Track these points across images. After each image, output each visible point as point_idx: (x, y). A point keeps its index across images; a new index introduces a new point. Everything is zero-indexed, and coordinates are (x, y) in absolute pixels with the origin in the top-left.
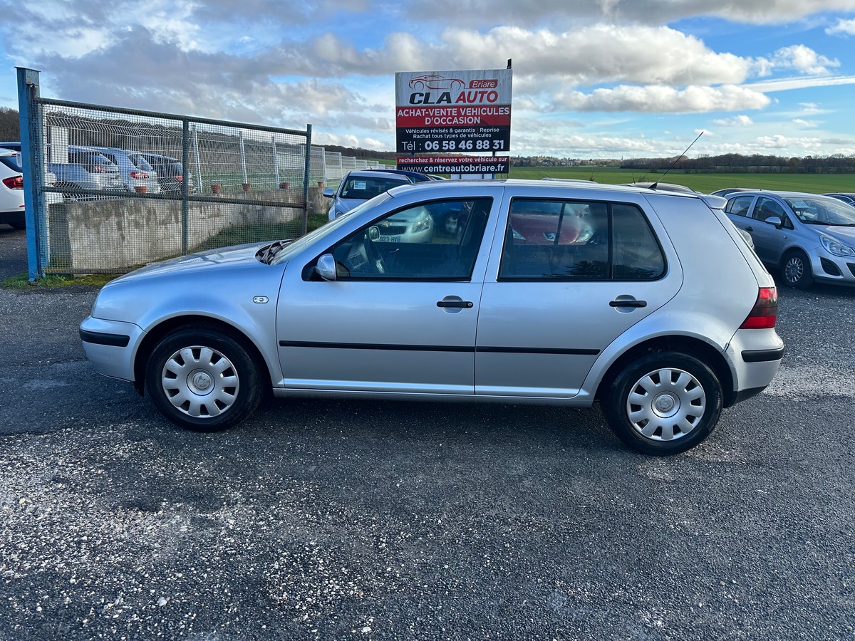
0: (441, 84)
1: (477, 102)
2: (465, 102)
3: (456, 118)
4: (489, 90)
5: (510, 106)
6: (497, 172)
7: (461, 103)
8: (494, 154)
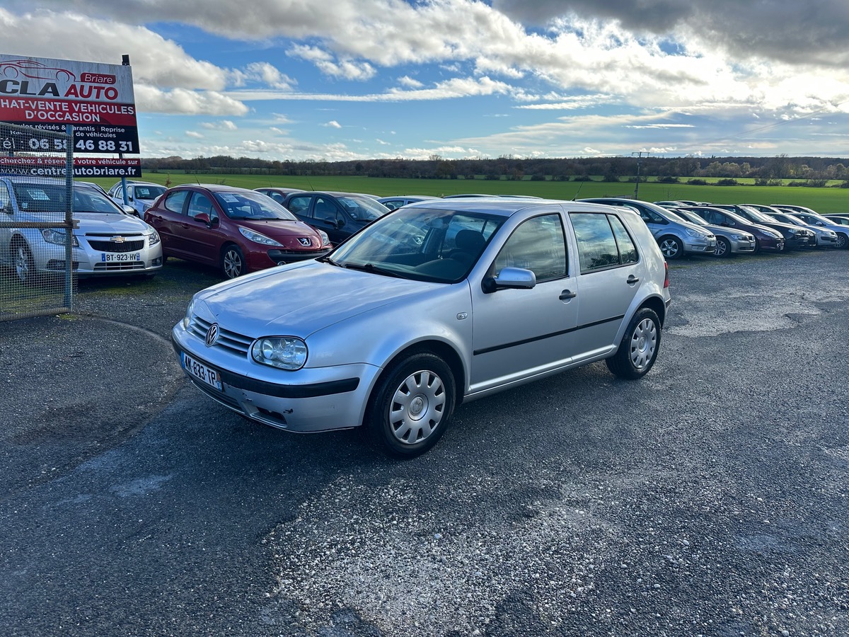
0: (42, 73)
1: (93, 98)
2: (77, 96)
3: (67, 114)
4: (107, 86)
5: (133, 106)
6: (128, 176)
7: (72, 97)
8: (120, 156)
